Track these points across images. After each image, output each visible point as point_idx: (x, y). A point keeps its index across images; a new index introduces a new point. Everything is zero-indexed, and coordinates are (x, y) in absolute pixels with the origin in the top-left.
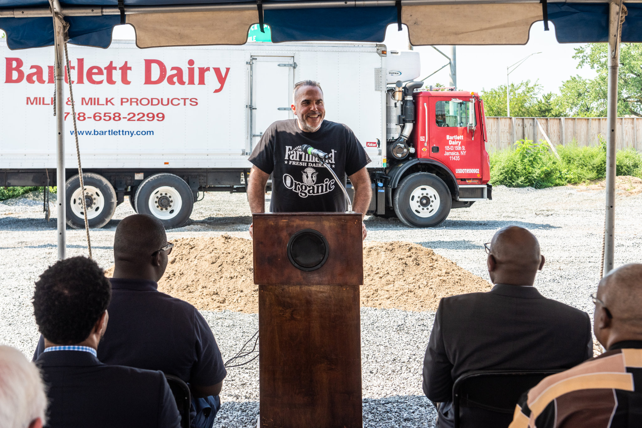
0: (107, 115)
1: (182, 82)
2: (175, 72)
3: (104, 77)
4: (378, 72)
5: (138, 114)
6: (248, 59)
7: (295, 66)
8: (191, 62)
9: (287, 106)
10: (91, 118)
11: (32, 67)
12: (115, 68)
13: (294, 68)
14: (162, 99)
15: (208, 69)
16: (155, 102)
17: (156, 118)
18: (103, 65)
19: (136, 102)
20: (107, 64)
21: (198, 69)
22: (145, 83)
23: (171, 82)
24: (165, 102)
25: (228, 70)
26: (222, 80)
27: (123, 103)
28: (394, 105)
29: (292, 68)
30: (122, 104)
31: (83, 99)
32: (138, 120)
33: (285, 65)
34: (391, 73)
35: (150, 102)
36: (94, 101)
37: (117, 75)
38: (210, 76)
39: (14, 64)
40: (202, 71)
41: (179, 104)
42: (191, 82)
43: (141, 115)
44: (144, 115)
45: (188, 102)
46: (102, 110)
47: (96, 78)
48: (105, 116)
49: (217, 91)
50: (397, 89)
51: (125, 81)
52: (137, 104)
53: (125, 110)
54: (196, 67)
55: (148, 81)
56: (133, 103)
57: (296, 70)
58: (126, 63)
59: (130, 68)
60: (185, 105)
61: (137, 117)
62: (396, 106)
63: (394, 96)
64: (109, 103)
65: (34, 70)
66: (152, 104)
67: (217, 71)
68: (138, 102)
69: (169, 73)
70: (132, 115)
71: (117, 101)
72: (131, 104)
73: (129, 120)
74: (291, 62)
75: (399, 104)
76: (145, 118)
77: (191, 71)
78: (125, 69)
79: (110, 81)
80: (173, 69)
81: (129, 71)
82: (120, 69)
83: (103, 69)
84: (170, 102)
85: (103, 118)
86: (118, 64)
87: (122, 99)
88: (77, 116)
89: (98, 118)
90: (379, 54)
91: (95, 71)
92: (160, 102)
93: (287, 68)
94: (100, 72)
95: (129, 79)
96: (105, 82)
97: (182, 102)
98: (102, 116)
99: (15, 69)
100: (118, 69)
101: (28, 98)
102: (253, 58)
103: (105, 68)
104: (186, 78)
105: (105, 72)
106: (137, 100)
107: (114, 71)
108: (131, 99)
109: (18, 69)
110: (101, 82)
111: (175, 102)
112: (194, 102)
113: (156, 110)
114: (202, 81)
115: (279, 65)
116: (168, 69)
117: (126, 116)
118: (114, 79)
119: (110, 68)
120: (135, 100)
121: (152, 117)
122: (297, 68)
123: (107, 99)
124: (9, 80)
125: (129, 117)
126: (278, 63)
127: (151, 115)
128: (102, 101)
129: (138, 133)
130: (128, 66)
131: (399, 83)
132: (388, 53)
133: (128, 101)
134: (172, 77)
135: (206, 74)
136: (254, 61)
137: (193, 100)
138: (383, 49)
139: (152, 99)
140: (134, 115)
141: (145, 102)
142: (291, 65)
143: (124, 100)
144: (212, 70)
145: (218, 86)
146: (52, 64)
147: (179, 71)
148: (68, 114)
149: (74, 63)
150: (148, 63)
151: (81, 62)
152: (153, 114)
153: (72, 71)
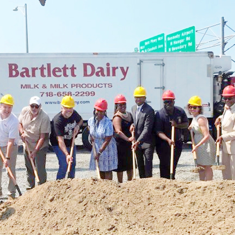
0: (64, 93)
1: (103, 75)
2: (99, 70)
3: (62, 73)
4: (209, 66)
6: (138, 62)
7: (163, 65)
8: (108, 64)
10: (55, 95)
11: (23, 68)
12: (68, 68)
13: (163, 66)
14: (93, 84)
15: (117, 68)
16: (89, 86)
17: (90, 94)
18: (61, 67)
19: (80, 86)
20: (63, 66)
21: (112, 68)
22: (84, 76)
23: (97, 75)
24: (95, 86)
25: (128, 68)
26: (125, 74)
27: (73, 87)
28: (217, 84)
29: (162, 66)
30: (72, 87)
31: (51, 85)
32: (81, 95)
33: (158, 65)
34: (216, 67)
35: (87, 86)
36: (57, 86)
37: (69, 72)
38: (119, 72)
39: (13, 67)
40: (114, 69)
41: (102, 87)
42: (108, 75)
43: (82, 93)
44: (84, 93)
45: (107, 85)
46: (61, 90)
47: (58, 74)
48: (63, 94)
49: (122, 79)
50: (219, 76)
51: (73, 75)
53: (74, 90)
56: (78, 87)
58: (73, 65)
59: (76, 68)
60: (105, 87)
61: (80, 94)
62: (218, 85)
63: (217, 80)
64: (65, 87)
65: (24, 70)
66: (88, 87)
67: (122, 69)
68: (81, 86)
69: (97, 70)
70: (77, 93)
71: (69, 86)
72: (77, 87)
73: (76, 95)
74: (162, 63)
75: (220, 84)
76: (85, 94)
77: (108, 69)
78: (73, 69)
79: (65, 75)
80: (98, 68)
81: (75, 70)
82: (70, 69)
83: (61, 69)
84: (98, 85)
85: (62, 95)
86: (69, 66)
87: (72, 85)
88: (48, 94)
89: (59, 95)
90: (209, 57)
91: (57, 70)
92: (92, 86)
93: (159, 66)
94: (60, 71)
95: (75, 74)
96: (62, 76)
97: (104, 85)
98: (62, 94)
99: (14, 70)
100: (69, 69)
101: (22, 85)
102: (141, 61)
103: (62, 69)
104: (105, 73)
107: (67, 70)
108: (77, 84)
109: (16, 69)
110: (60, 76)
111: (100, 86)
112: (110, 86)
113: (90, 90)
114: (114, 74)
115: (155, 65)
116: (96, 68)
117: (74, 93)
118: (67, 74)
119: (65, 68)
120: (79, 85)
121: (88, 94)
122: (165, 66)
123: (64, 85)
124: (11, 75)
125: (76, 94)
127: (87, 93)
128: (62, 86)
129: (81, 102)
131: (220, 73)
132: (214, 57)
133: (75, 86)
134: (98, 72)
135: (116, 70)
136: (141, 63)
137: (109, 84)
138: (212, 54)
139: (88, 84)
141: (84, 86)
142: (161, 64)
143: (73, 85)
144: (119, 68)
145: (123, 77)
146: (33, 67)
147: (102, 69)
148: (44, 93)
149: (45, 66)
150: (85, 65)
151: (49, 65)
152: (89, 92)
153: (44, 70)
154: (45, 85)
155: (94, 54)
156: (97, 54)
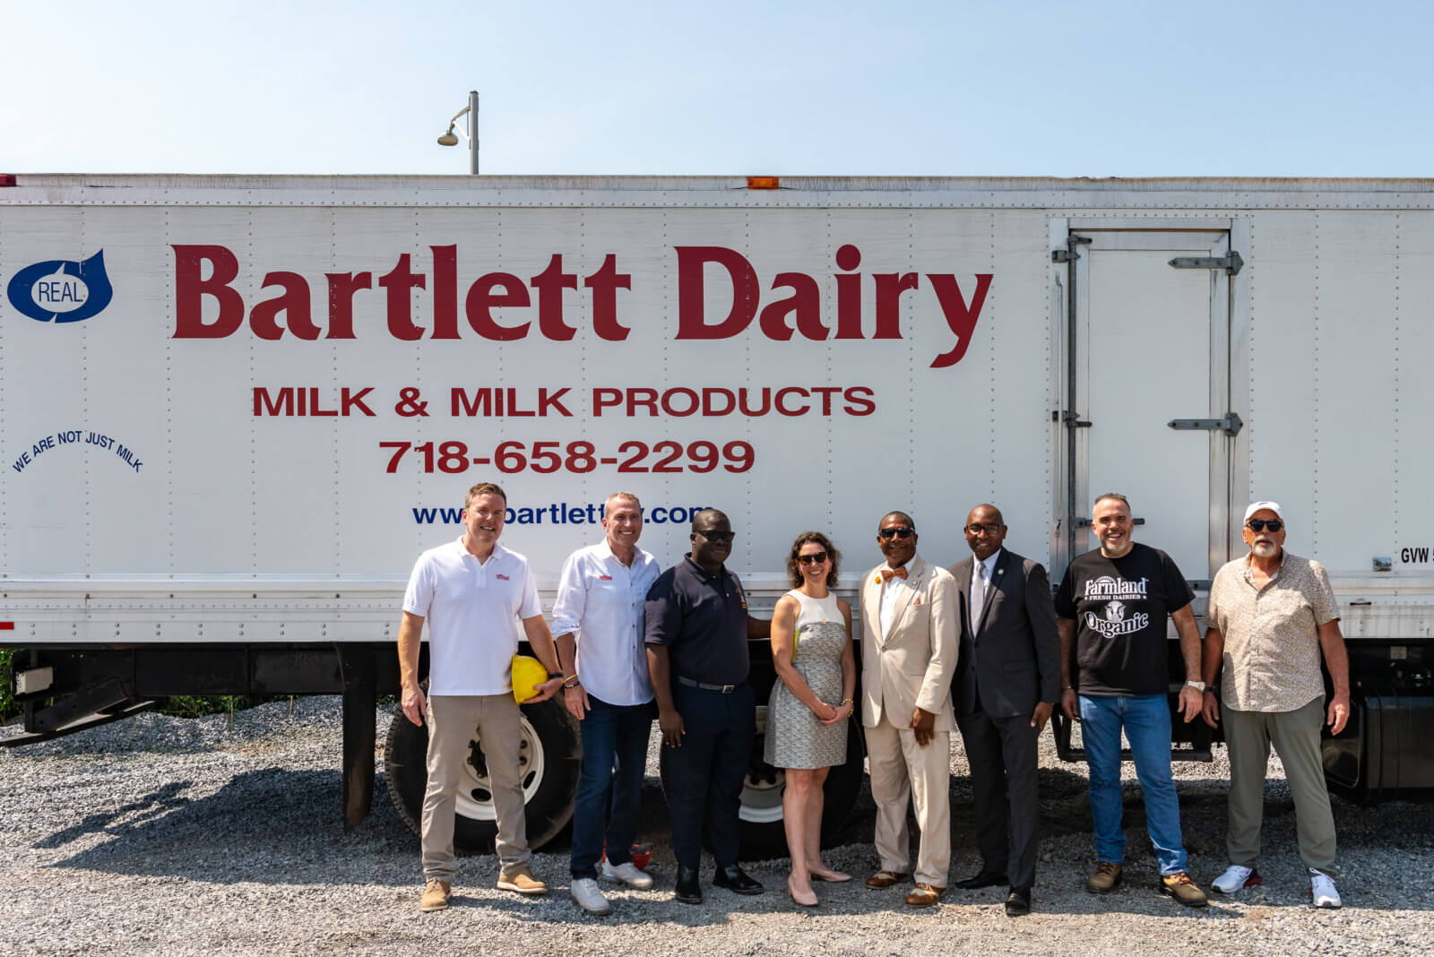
0: (543, 450)
1: (814, 330)
2: (788, 292)
3: (530, 314)
5: (658, 448)
6: (1059, 241)
7: (1232, 265)
8: (848, 256)
9: (1203, 414)
10: (486, 461)
11: (271, 279)
12: (571, 281)
13: (1232, 271)
14: (743, 392)
15: (911, 281)
16: (718, 402)
17: (722, 461)
18: (528, 269)
19: (650, 403)
20: (541, 267)
21: (873, 282)
22: (682, 335)
23: (775, 329)
24: (755, 403)
25: (984, 281)
26: (962, 318)
27: (604, 408)
29: (1222, 272)
30: (597, 412)
31: (457, 393)
32: (659, 468)
33: (1196, 263)
35: (701, 402)
36: (497, 402)
37: (577, 306)
38: (920, 307)
39: (207, 270)
40: (891, 287)
41: (805, 410)
42: (850, 328)
43: (668, 451)
44: (678, 451)
45: (838, 401)
46: (527, 431)
47: (503, 316)
48: (536, 454)
49: (943, 361)
51: (609, 328)
52: (654, 412)
53: (609, 432)
54: (866, 272)
55: (692, 325)
56: (637, 407)
57: (1239, 279)
58: (611, 259)
59: (625, 281)
60: (827, 411)
61: (652, 459)
64: (551, 408)
65: (279, 291)
66: (707, 412)
67: (945, 286)
68: (657, 402)
69: (769, 296)
70: (633, 452)
71: (580, 402)
72: (631, 412)
73: (625, 468)
74: (1219, 252)
76: (684, 461)
77: (849, 289)
78: (608, 281)
79: (556, 329)
80: (781, 280)
81: (620, 291)
82: (589, 282)
83: (527, 283)
84: (774, 401)
85: (530, 461)
86: (583, 264)
87: (597, 393)
88: (437, 456)
89: (511, 463)
91: (498, 290)
92: (737, 400)
93: (1204, 275)
94: (517, 296)
95: (622, 319)
96: (535, 330)
97: (816, 400)
98: (527, 453)
99: (210, 287)
100: (581, 282)
101: (260, 393)
102: (1077, 238)
103: (535, 282)
104: (829, 315)
105: (534, 294)
106: (654, 394)
107: (566, 291)
108: (631, 392)
109: (219, 286)
110: (521, 332)
111: (792, 402)
112: (862, 402)
113: (721, 430)
114: (888, 327)
115: (1174, 263)
116: (765, 280)
117: (614, 454)
118: (568, 319)
119: (554, 280)
120: (646, 397)
121: (709, 457)
122: (1243, 272)
123: (543, 392)
124: (189, 325)
125: (623, 458)
126: (1173, 256)
127: (703, 451)
128: (527, 401)
129: (660, 515)
130: (619, 271)
133: (618, 401)
134: (778, 309)
135: (904, 297)
136: (1081, 249)
137: (855, 394)
139: (707, 392)
140: (644, 451)
141: (680, 402)
142: (1219, 262)
143: (606, 397)
144: (925, 285)
145: (950, 341)
146: (341, 269)
147: (806, 287)
148: (405, 446)
149: (423, 265)
150: (691, 261)
151: (445, 258)
152: (712, 447)
153: (414, 290)
154: (416, 393)
155: (754, 183)
156: (772, 183)
